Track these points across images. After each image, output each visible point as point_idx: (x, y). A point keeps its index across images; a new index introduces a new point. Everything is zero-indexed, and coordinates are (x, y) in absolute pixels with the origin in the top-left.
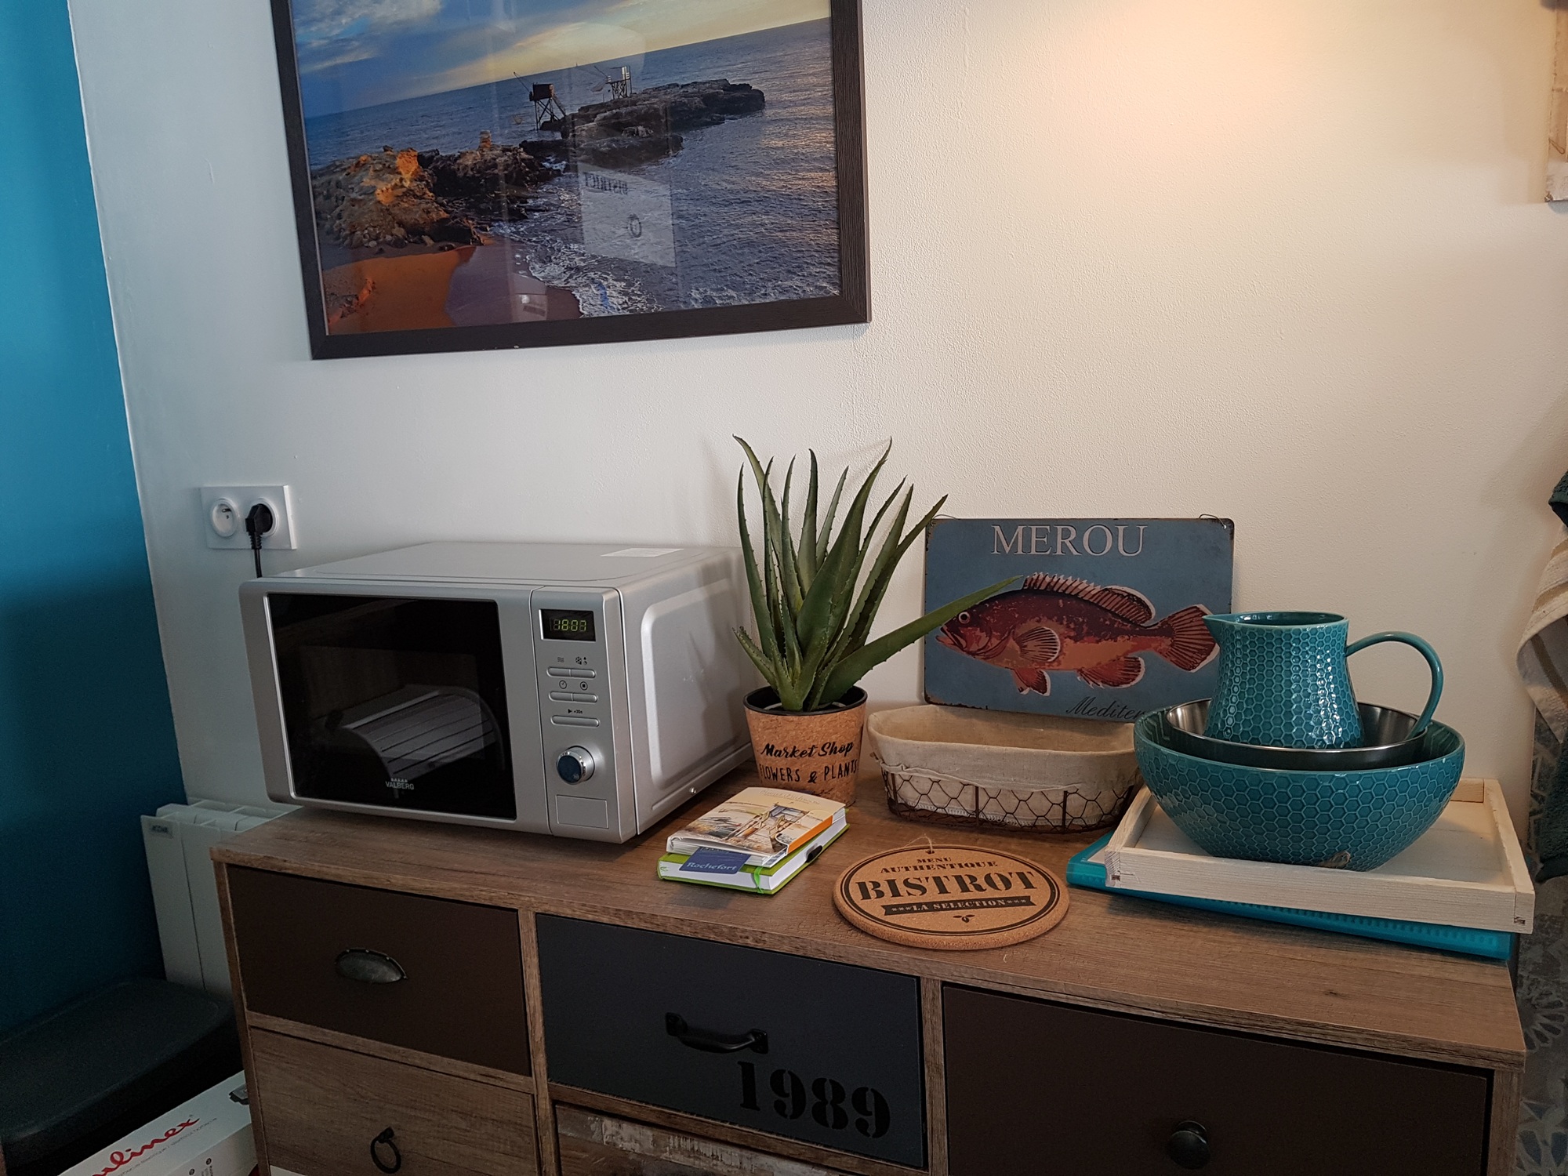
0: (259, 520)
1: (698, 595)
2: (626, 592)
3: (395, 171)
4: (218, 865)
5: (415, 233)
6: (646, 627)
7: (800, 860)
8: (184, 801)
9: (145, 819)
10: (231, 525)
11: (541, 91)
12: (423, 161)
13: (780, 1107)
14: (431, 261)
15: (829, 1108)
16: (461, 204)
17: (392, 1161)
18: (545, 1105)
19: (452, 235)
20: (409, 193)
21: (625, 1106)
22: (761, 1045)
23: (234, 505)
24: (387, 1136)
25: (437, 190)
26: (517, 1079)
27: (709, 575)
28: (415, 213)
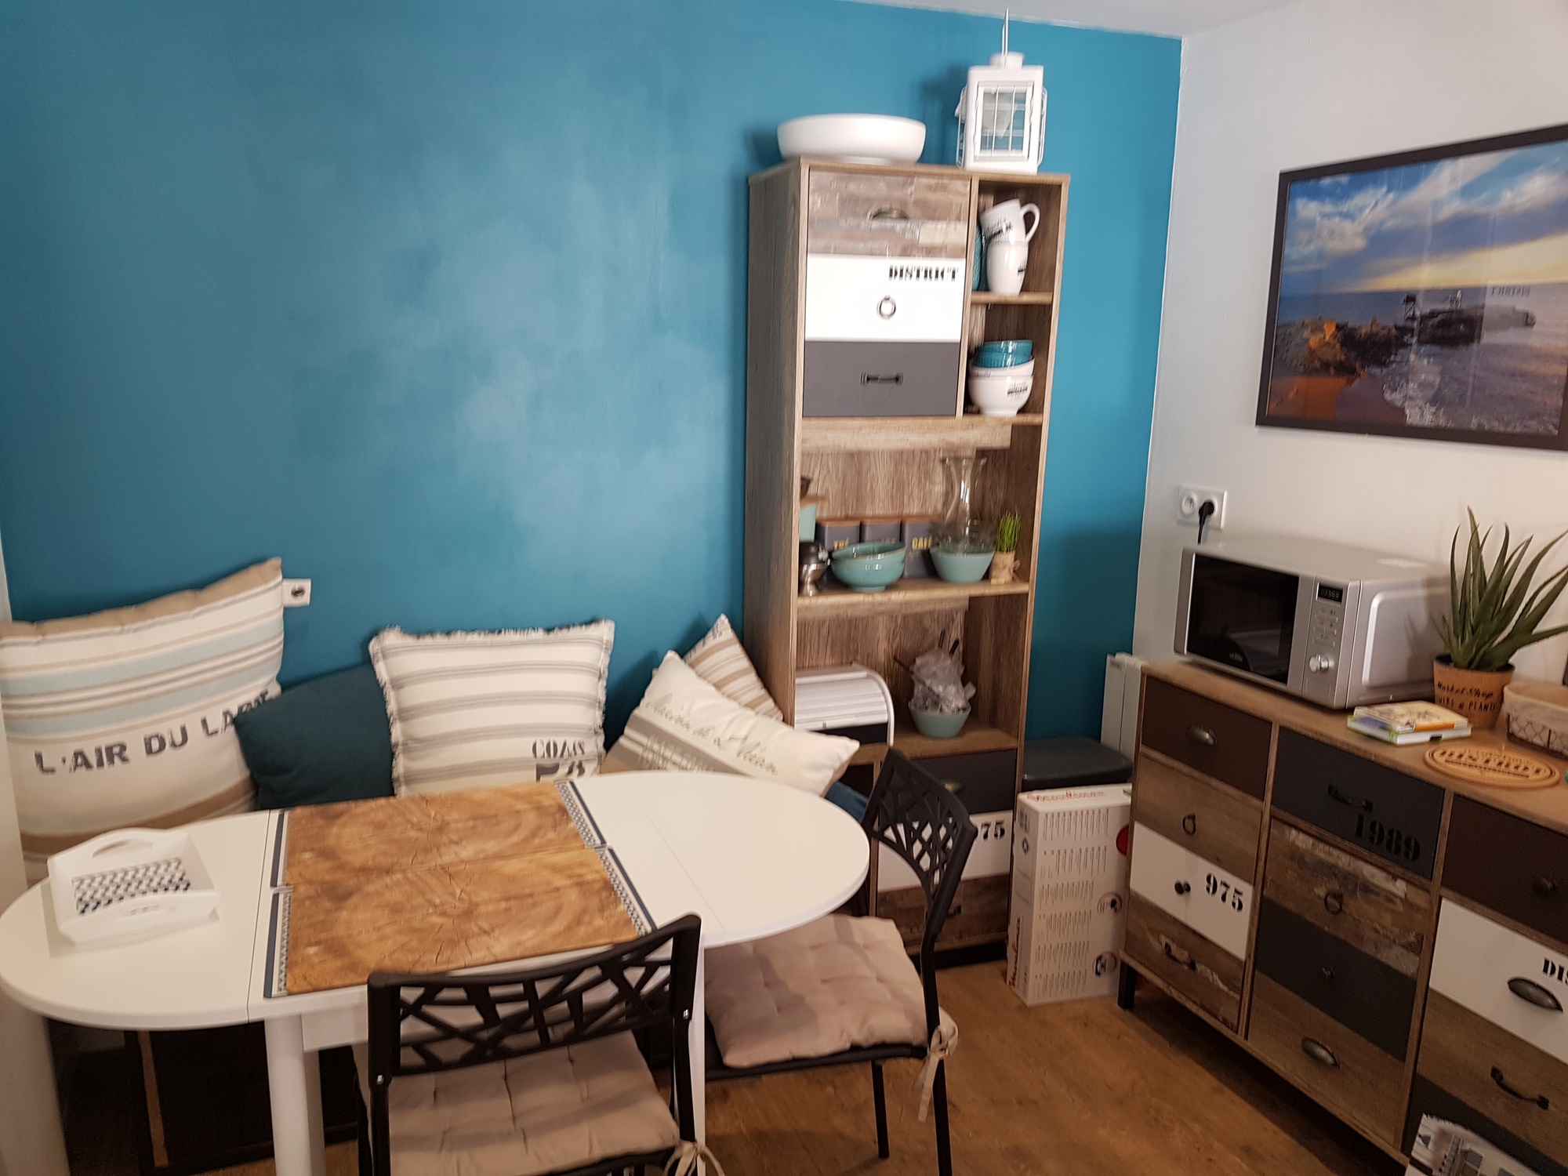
0: (1207, 509)
1: (1421, 593)
2: (1367, 583)
3: (1322, 331)
4: (1143, 675)
5: (1326, 366)
6: (1376, 603)
7: (1425, 737)
8: (1130, 652)
9: (1109, 658)
10: (1192, 511)
11: (1411, 298)
12: (1339, 328)
13: (1372, 839)
14: (1330, 383)
15: (1393, 845)
16: (1353, 354)
17: (1190, 829)
18: (1267, 817)
19: (1346, 370)
20: (1328, 344)
21: (1302, 824)
22: (1369, 807)
23: (1195, 498)
24: (1192, 818)
25: (1343, 344)
26: (1256, 802)
27: (1430, 583)
28: (1328, 355)
